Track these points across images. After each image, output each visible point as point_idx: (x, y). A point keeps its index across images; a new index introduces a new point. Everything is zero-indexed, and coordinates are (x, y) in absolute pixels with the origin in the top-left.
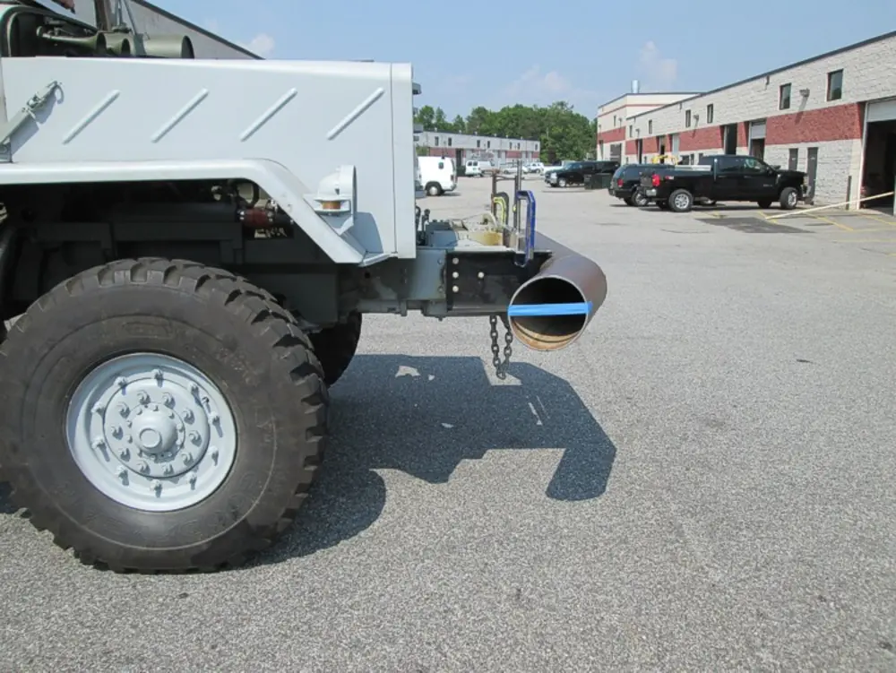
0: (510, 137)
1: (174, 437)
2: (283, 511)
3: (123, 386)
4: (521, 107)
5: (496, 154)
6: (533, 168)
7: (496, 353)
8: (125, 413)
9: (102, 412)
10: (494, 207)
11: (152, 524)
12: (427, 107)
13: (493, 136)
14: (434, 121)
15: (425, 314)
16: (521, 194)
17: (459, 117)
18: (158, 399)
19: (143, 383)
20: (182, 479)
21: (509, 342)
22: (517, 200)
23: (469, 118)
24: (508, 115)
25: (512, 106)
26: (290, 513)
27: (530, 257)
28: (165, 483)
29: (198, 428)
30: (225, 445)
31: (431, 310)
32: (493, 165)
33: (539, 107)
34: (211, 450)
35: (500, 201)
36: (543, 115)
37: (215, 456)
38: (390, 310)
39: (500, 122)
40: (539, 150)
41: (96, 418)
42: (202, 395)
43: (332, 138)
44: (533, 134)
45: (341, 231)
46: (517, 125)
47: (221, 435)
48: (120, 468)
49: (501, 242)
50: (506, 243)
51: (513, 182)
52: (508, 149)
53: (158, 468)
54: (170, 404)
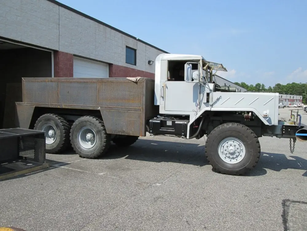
0: (290, 94)
1: (235, 152)
2: (252, 166)
3: (227, 143)
4: (295, 83)
5: (284, 100)
6: (300, 105)
7: (291, 148)
8: (227, 147)
9: (223, 147)
10: (291, 117)
11: (230, 166)
12: (258, 84)
13: (284, 94)
14: (261, 88)
15: (277, 137)
16: (298, 115)
17: (270, 87)
18: (233, 145)
19: (230, 142)
20: (235, 159)
21: (294, 145)
22: (297, 116)
23: (274, 87)
24: (289, 86)
25: (291, 83)
26: (254, 167)
27: (300, 127)
28: (232, 159)
29: (239, 150)
30: (243, 154)
31: (278, 136)
32: (283, 104)
33: (302, 83)
34: (240, 154)
35: (293, 116)
36: (304, 86)
37: (241, 156)
38: (270, 136)
39: (286, 89)
40: (302, 99)
41: (222, 147)
42: (240, 145)
43: (264, 105)
44: (299, 93)
45: (267, 120)
46: (293, 90)
47: (242, 152)
48: (225, 156)
49: (293, 124)
50: (294, 124)
51: (296, 113)
52: (289, 98)
53: (231, 157)
54: (235, 146)
